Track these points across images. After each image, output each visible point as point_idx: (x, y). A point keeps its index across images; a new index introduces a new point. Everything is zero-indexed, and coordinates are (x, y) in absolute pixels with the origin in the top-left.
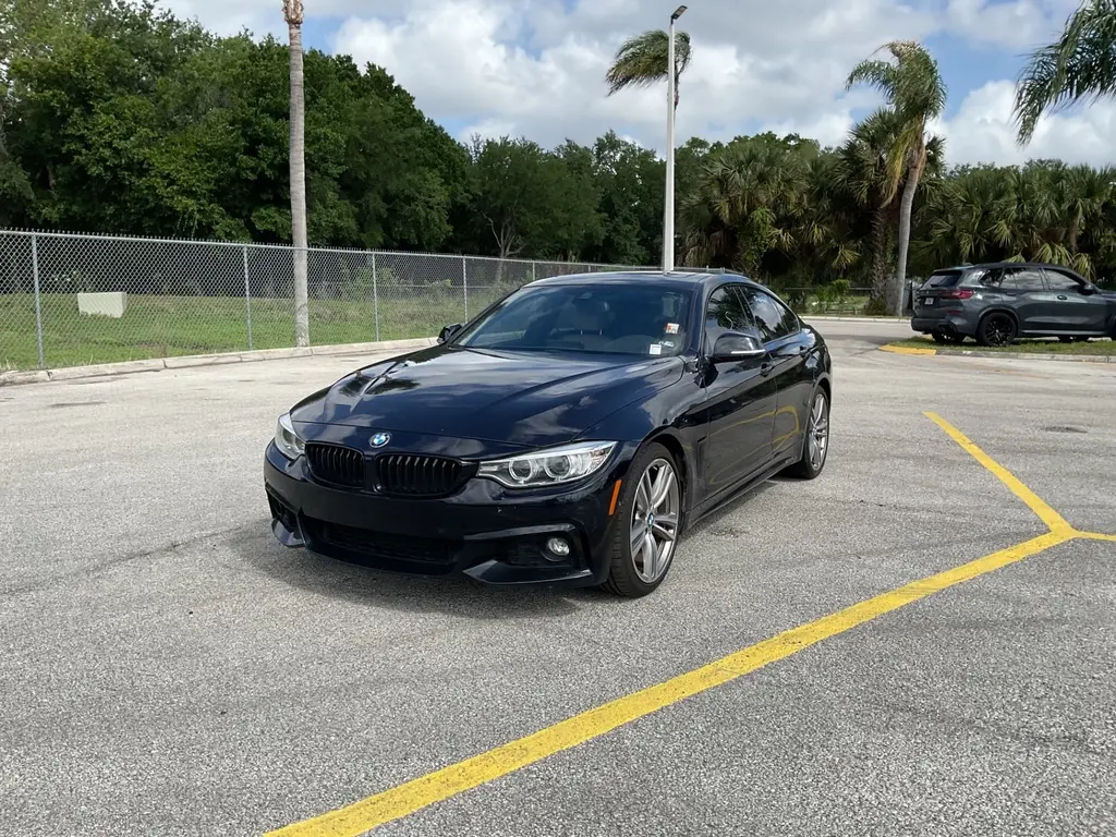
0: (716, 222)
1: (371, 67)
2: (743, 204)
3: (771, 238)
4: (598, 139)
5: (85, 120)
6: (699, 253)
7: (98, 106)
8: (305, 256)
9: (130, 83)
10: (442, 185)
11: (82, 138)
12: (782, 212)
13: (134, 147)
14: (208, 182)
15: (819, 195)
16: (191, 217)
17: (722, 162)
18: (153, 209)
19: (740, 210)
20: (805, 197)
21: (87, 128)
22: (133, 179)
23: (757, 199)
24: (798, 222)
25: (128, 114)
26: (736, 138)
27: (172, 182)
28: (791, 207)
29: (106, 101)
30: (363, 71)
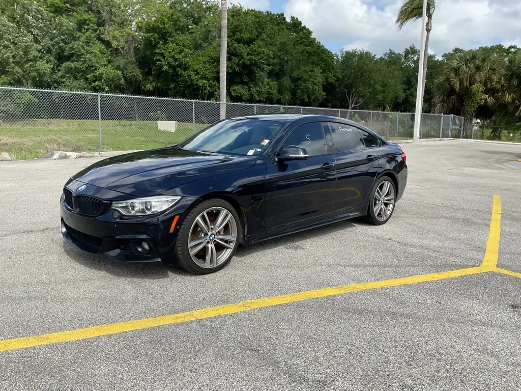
0: (452, 91)
1: (293, 18)
2: (467, 81)
3: (481, 99)
4: (406, 49)
5: (164, 46)
6: (443, 106)
7: (170, 39)
8: (225, 106)
9: (183, 29)
10: (321, 73)
11: (162, 54)
12: (489, 86)
13: (183, 57)
14: (213, 73)
15: (511, 78)
16: (205, 89)
17: (457, 60)
18: (189, 85)
19: (465, 85)
20: (503, 78)
21: (164, 49)
22: (182, 72)
23: (475, 79)
24: (498, 91)
25: (181, 43)
26: (480, 48)
27: (198, 74)
28: (494, 83)
29: (173, 37)
30: (288, 20)
